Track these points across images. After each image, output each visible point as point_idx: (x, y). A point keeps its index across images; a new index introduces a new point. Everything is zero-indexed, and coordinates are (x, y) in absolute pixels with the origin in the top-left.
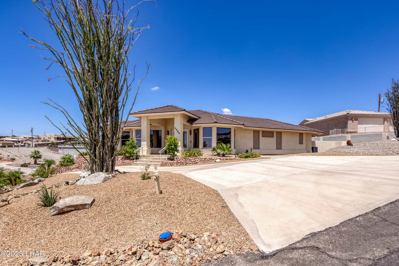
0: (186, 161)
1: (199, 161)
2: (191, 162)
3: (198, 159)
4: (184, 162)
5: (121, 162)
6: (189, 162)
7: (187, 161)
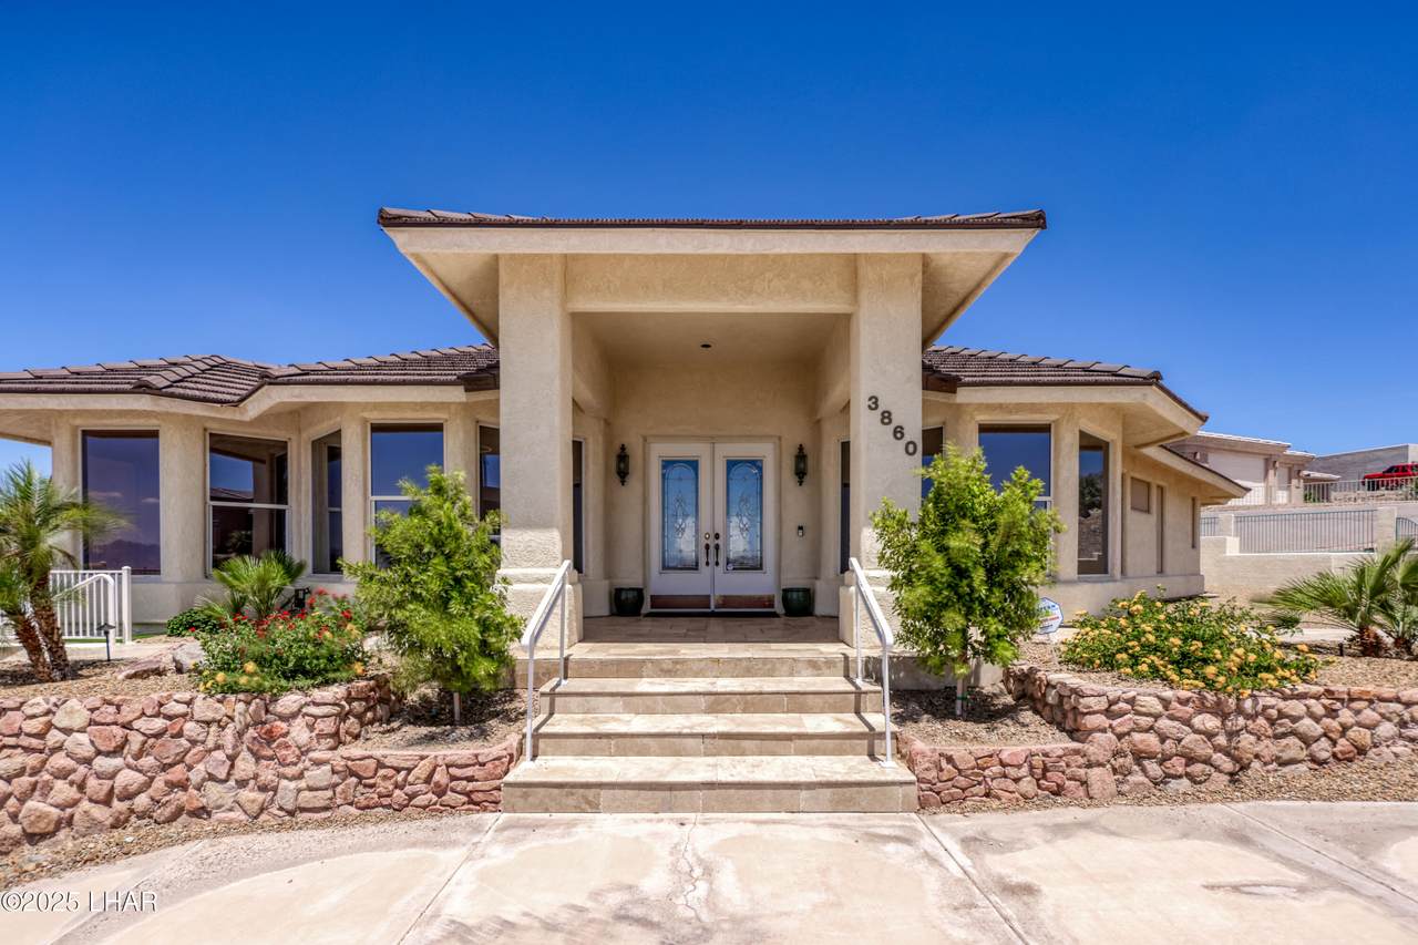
0: (1231, 735)
1: (1387, 729)
2: (1293, 747)
3: (1369, 715)
4: (1204, 749)
5: (320, 775)
6: (1268, 748)
7: (1246, 740)
